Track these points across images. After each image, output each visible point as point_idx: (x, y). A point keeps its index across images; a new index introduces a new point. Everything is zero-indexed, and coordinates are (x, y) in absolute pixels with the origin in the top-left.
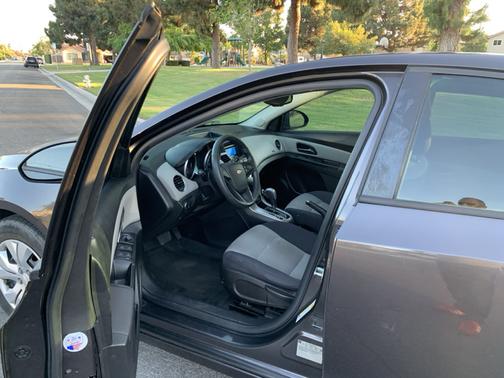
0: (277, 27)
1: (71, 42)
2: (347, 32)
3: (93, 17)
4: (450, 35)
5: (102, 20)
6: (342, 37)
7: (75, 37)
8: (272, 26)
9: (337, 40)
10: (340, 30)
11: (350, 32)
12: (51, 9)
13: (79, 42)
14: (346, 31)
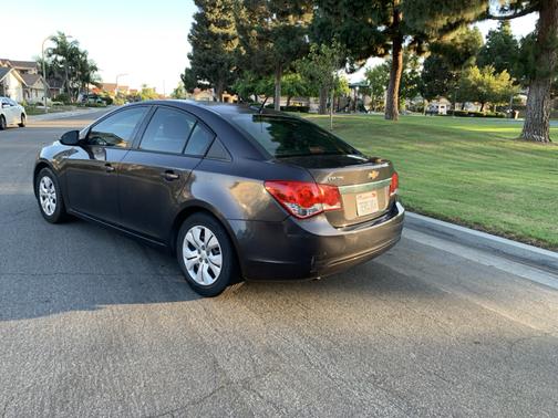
0: (413, 72)
1: (203, 88)
2: (489, 78)
3: (222, 64)
4: (538, 85)
5: (229, 67)
6: (481, 83)
7: (206, 83)
8: (408, 71)
9: (474, 87)
10: (479, 76)
11: (492, 78)
12: (189, 57)
13: (209, 87)
14: (487, 77)
